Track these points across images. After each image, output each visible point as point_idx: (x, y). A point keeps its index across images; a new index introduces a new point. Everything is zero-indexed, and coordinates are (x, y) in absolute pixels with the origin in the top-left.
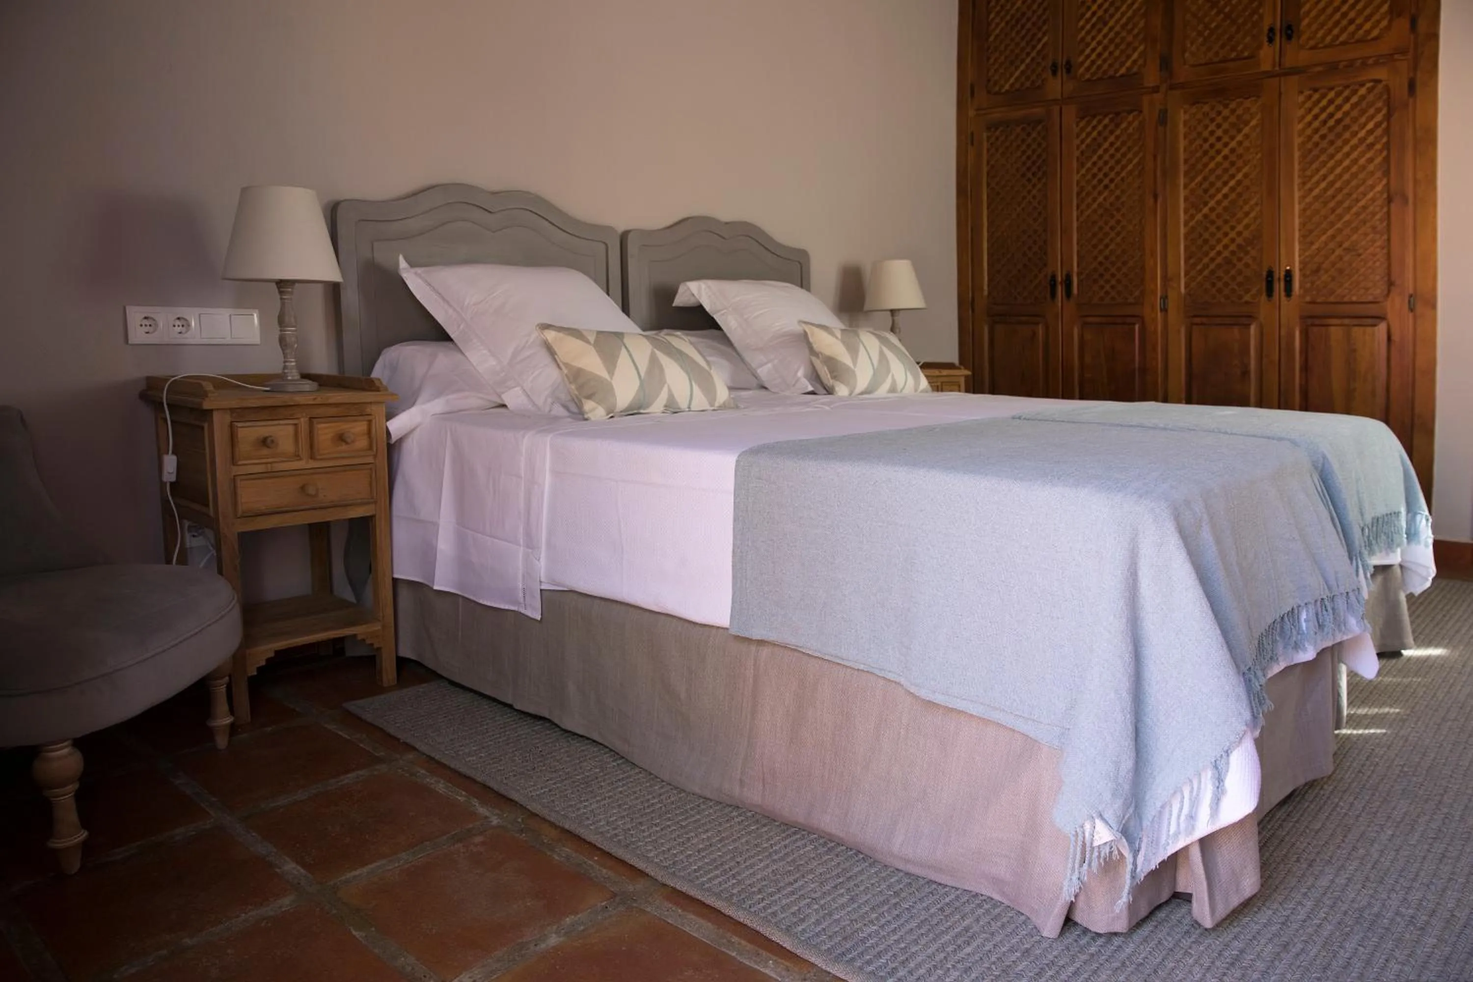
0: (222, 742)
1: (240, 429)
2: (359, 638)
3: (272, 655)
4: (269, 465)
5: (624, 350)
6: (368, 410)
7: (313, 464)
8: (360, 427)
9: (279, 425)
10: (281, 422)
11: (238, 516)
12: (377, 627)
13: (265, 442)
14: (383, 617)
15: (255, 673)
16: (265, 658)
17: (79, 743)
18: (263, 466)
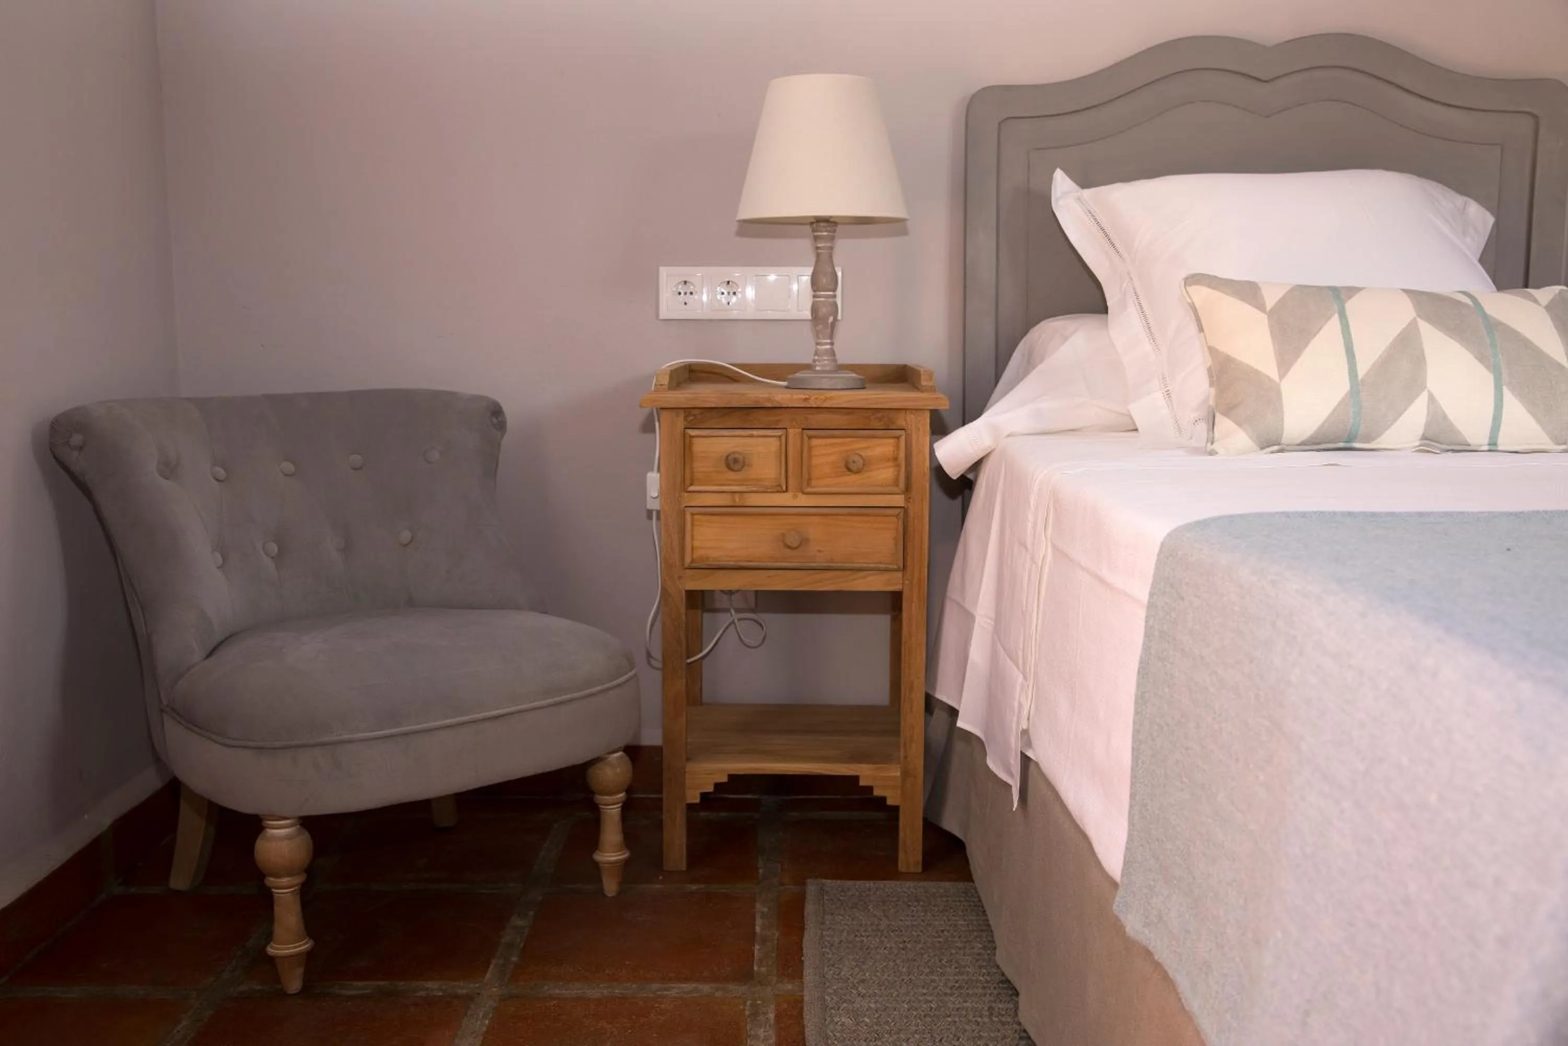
0: (610, 887)
1: (695, 440)
2: (862, 783)
3: (725, 779)
4: (737, 497)
5: (1334, 323)
6: (901, 422)
7: (803, 500)
8: (881, 447)
9: (751, 436)
10: (755, 432)
11: (686, 566)
12: (895, 772)
13: (733, 463)
14: (906, 757)
15: (698, 801)
16: (713, 782)
17: (308, 823)
18: (729, 496)
